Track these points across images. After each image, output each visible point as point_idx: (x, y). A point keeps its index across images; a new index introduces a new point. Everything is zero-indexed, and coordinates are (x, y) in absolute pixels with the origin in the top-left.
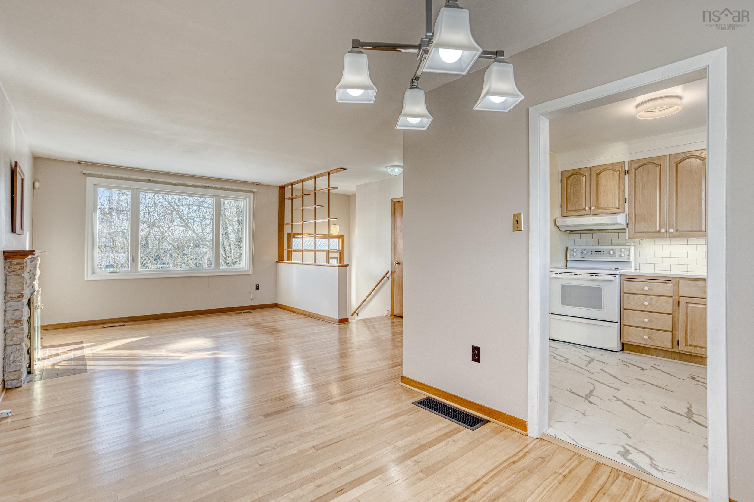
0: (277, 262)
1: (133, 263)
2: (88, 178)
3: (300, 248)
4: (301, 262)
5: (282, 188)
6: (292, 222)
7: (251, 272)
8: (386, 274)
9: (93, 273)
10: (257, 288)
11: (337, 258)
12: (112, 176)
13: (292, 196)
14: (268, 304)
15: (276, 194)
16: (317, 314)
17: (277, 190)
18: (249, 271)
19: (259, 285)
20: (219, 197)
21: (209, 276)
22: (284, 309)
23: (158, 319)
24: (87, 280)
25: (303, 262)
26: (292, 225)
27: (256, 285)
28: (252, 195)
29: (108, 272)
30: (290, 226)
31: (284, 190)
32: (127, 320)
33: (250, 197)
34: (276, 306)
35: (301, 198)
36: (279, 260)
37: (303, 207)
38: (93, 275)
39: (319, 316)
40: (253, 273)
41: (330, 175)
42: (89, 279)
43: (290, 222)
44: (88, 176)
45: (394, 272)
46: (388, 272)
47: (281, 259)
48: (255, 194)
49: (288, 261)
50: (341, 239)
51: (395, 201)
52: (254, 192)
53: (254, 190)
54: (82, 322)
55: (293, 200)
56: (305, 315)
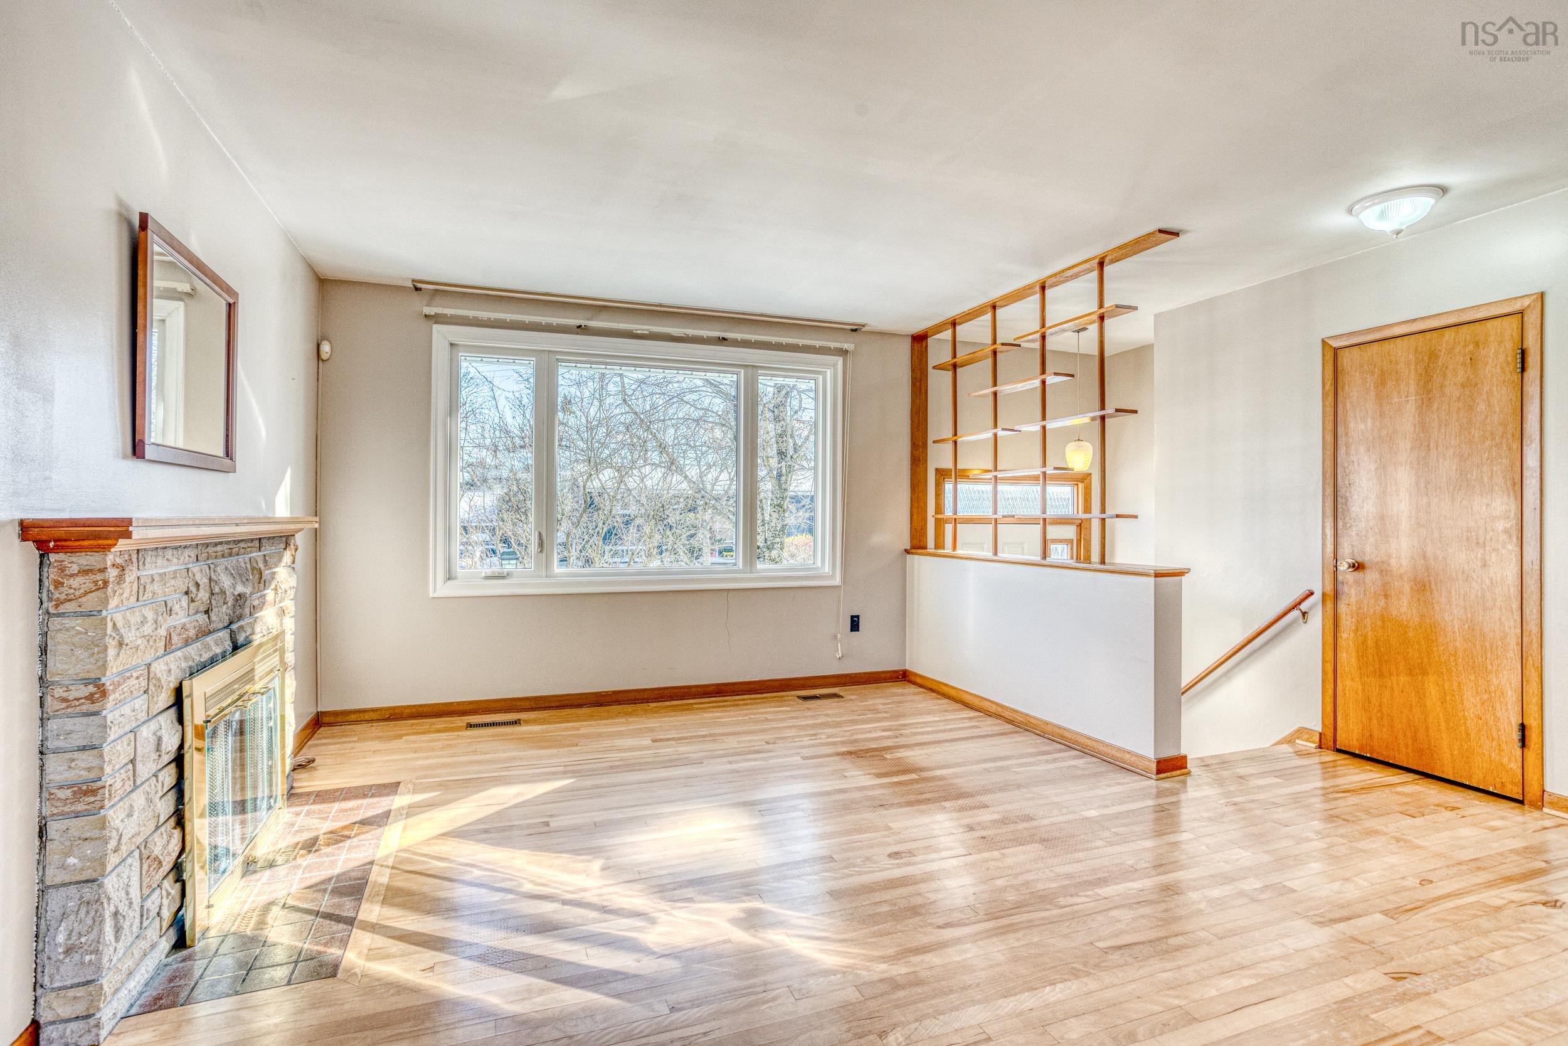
0: (907, 552)
1: (541, 551)
2: (436, 327)
3: (988, 513)
4: (989, 554)
5: (920, 339)
6: (955, 434)
7: (837, 581)
8: (1299, 604)
9: (450, 577)
10: (855, 625)
11: (1070, 542)
12: (489, 319)
13: (954, 356)
14: (883, 672)
15: (901, 356)
16: (1060, 727)
17: (906, 346)
18: (833, 577)
19: (858, 617)
20: (752, 369)
21: (728, 590)
22: (932, 690)
23: (601, 705)
24: (435, 595)
25: (996, 553)
26: (955, 442)
27: (852, 617)
28: (840, 361)
29: (483, 575)
30: (949, 446)
31: (927, 346)
32: (527, 704)
33: (835, 366)
34: (903, 677)
35: (990, 361)
36: (913, 547)
37: (995, 384)
38: (449, 582)
39: (1067, 734)
40: (844, 580)
41: (1106, 268)
42: (439, 594)
43: (948, 434)
44: (436, 323)
45: (1334, 596)
46: (1312, 594)
47: (917, 545)
48: (849, 358)
49: (936, 548)
50: (1080, 485)
51: (1335, 344)
52: (847, 351)
53: (846, 346)
54: (425, 705)
55: (958, 370)
56: (1010, 722)
